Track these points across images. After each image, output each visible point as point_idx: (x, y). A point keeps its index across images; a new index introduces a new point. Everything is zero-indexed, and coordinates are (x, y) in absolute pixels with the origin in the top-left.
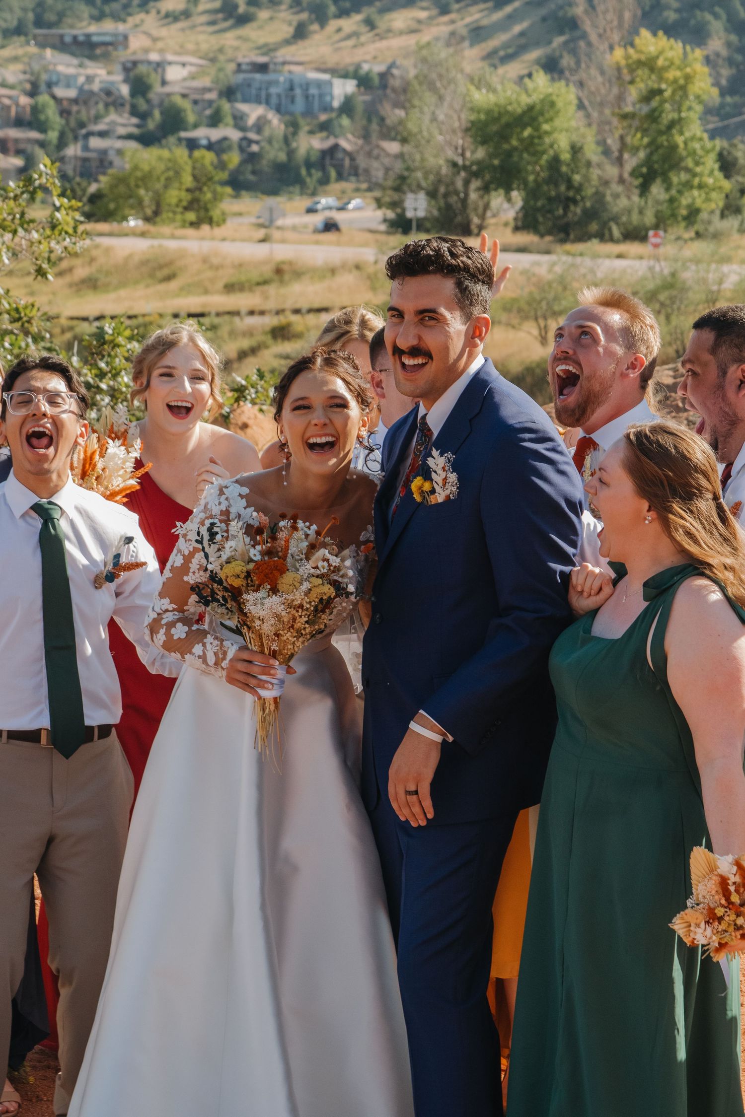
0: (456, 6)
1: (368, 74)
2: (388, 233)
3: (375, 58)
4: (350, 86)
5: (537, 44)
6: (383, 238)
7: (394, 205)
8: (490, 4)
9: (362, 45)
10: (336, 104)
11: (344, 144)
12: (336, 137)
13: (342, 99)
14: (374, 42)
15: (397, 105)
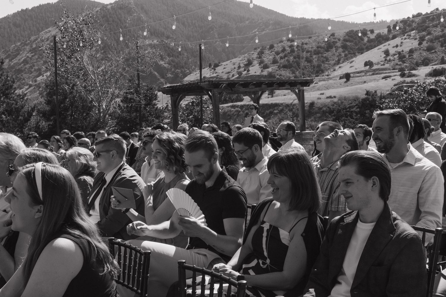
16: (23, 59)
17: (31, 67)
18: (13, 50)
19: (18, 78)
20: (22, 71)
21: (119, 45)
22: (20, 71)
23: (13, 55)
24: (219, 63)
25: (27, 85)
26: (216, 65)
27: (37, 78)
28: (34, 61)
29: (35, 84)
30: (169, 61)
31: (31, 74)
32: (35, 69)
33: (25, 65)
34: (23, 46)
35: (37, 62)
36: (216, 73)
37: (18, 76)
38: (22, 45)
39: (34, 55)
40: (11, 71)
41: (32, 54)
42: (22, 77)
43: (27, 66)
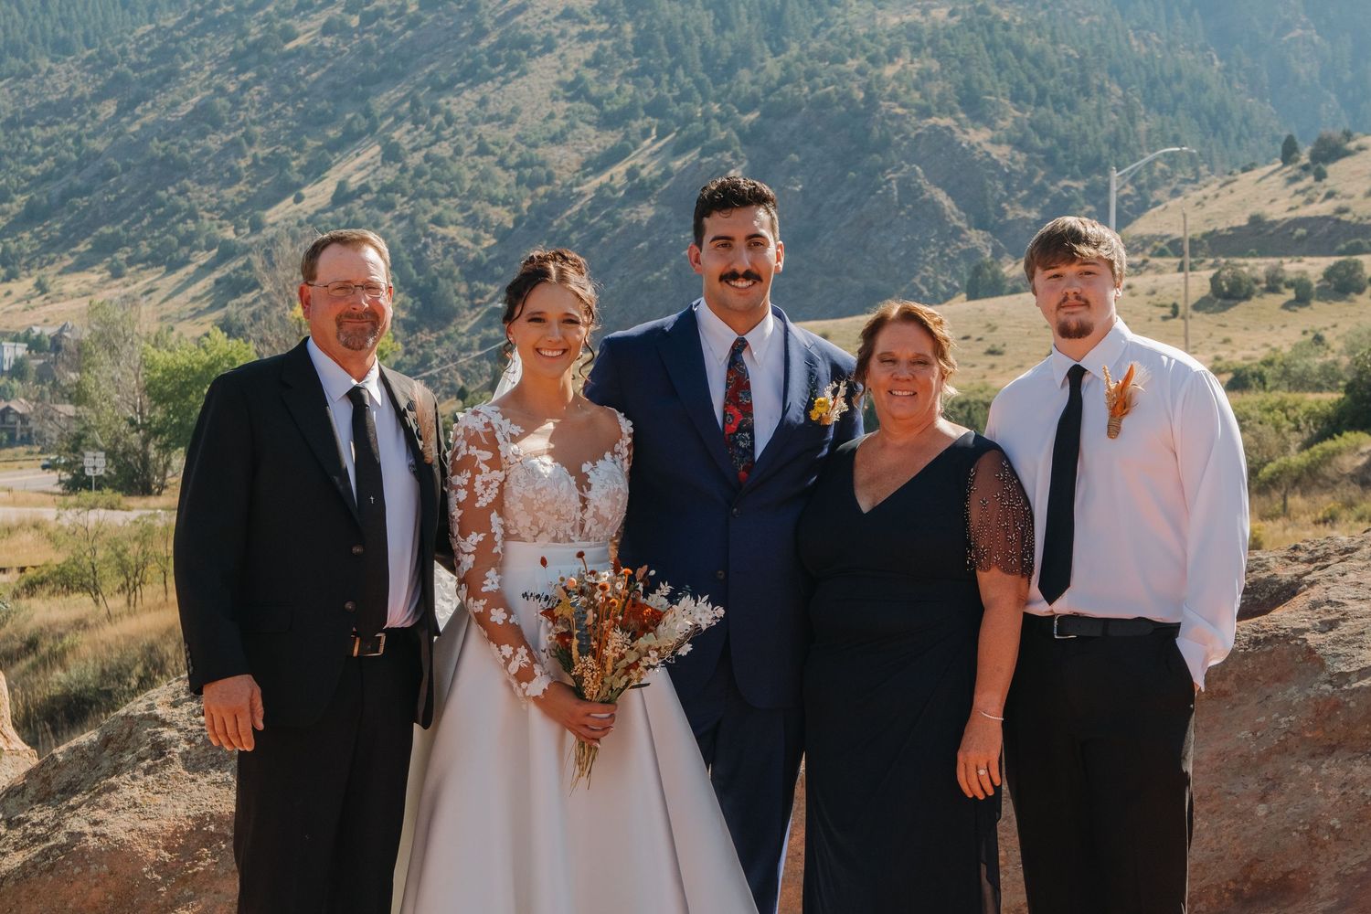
0: (129, 270)
1: (39, 337)
2: (63, 495)
3: (46, 321)
4: (21, 350)
5: (212, 308)
6: (61, 499)
7: (68, 467)
8: (163, 268)
9: (33, 308)
10: (6, 367)
11: (15, 406)
12: (6, 400)
13: (12, 361)
14: (45, 305)
15: (71, 368)
16: (195, 100)
17: (234, 148)
18: (139, 51)
19: (161, 204)
20: (182, 169)
21: (728, 34)
22: (172, 169)
23: (144, 82)
24: (1348, 136)
25: (209, 248)
26: (1329, 151)
27: (268, 213)
28: (253, 115)
29: (253, 239)
30: (1021, 129)
31: (229, 184)
32: (255, 156)
33: (203, 134)
34: (193, 33)
35: (268, 118)
36: (1330, 195)
37: (162, 194)
38: (192, 25)
39: (257, 81)
40: (127, 168)
41: (243, 78)
42: (182, 202)
43: (214, 142)
